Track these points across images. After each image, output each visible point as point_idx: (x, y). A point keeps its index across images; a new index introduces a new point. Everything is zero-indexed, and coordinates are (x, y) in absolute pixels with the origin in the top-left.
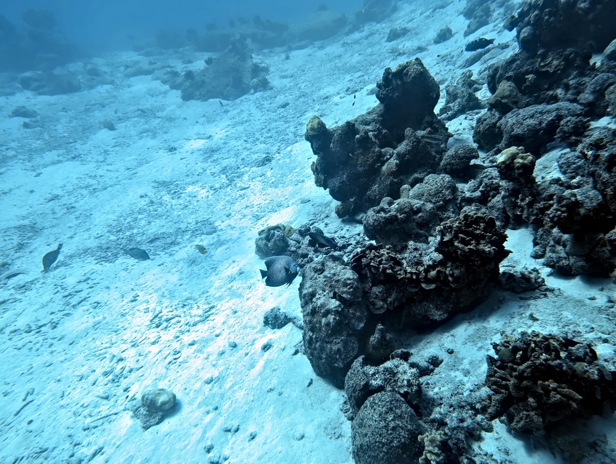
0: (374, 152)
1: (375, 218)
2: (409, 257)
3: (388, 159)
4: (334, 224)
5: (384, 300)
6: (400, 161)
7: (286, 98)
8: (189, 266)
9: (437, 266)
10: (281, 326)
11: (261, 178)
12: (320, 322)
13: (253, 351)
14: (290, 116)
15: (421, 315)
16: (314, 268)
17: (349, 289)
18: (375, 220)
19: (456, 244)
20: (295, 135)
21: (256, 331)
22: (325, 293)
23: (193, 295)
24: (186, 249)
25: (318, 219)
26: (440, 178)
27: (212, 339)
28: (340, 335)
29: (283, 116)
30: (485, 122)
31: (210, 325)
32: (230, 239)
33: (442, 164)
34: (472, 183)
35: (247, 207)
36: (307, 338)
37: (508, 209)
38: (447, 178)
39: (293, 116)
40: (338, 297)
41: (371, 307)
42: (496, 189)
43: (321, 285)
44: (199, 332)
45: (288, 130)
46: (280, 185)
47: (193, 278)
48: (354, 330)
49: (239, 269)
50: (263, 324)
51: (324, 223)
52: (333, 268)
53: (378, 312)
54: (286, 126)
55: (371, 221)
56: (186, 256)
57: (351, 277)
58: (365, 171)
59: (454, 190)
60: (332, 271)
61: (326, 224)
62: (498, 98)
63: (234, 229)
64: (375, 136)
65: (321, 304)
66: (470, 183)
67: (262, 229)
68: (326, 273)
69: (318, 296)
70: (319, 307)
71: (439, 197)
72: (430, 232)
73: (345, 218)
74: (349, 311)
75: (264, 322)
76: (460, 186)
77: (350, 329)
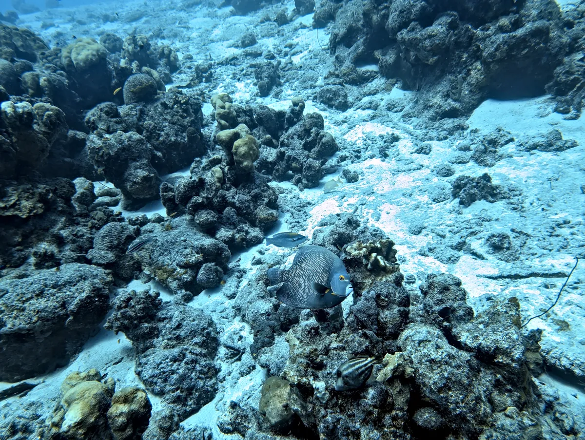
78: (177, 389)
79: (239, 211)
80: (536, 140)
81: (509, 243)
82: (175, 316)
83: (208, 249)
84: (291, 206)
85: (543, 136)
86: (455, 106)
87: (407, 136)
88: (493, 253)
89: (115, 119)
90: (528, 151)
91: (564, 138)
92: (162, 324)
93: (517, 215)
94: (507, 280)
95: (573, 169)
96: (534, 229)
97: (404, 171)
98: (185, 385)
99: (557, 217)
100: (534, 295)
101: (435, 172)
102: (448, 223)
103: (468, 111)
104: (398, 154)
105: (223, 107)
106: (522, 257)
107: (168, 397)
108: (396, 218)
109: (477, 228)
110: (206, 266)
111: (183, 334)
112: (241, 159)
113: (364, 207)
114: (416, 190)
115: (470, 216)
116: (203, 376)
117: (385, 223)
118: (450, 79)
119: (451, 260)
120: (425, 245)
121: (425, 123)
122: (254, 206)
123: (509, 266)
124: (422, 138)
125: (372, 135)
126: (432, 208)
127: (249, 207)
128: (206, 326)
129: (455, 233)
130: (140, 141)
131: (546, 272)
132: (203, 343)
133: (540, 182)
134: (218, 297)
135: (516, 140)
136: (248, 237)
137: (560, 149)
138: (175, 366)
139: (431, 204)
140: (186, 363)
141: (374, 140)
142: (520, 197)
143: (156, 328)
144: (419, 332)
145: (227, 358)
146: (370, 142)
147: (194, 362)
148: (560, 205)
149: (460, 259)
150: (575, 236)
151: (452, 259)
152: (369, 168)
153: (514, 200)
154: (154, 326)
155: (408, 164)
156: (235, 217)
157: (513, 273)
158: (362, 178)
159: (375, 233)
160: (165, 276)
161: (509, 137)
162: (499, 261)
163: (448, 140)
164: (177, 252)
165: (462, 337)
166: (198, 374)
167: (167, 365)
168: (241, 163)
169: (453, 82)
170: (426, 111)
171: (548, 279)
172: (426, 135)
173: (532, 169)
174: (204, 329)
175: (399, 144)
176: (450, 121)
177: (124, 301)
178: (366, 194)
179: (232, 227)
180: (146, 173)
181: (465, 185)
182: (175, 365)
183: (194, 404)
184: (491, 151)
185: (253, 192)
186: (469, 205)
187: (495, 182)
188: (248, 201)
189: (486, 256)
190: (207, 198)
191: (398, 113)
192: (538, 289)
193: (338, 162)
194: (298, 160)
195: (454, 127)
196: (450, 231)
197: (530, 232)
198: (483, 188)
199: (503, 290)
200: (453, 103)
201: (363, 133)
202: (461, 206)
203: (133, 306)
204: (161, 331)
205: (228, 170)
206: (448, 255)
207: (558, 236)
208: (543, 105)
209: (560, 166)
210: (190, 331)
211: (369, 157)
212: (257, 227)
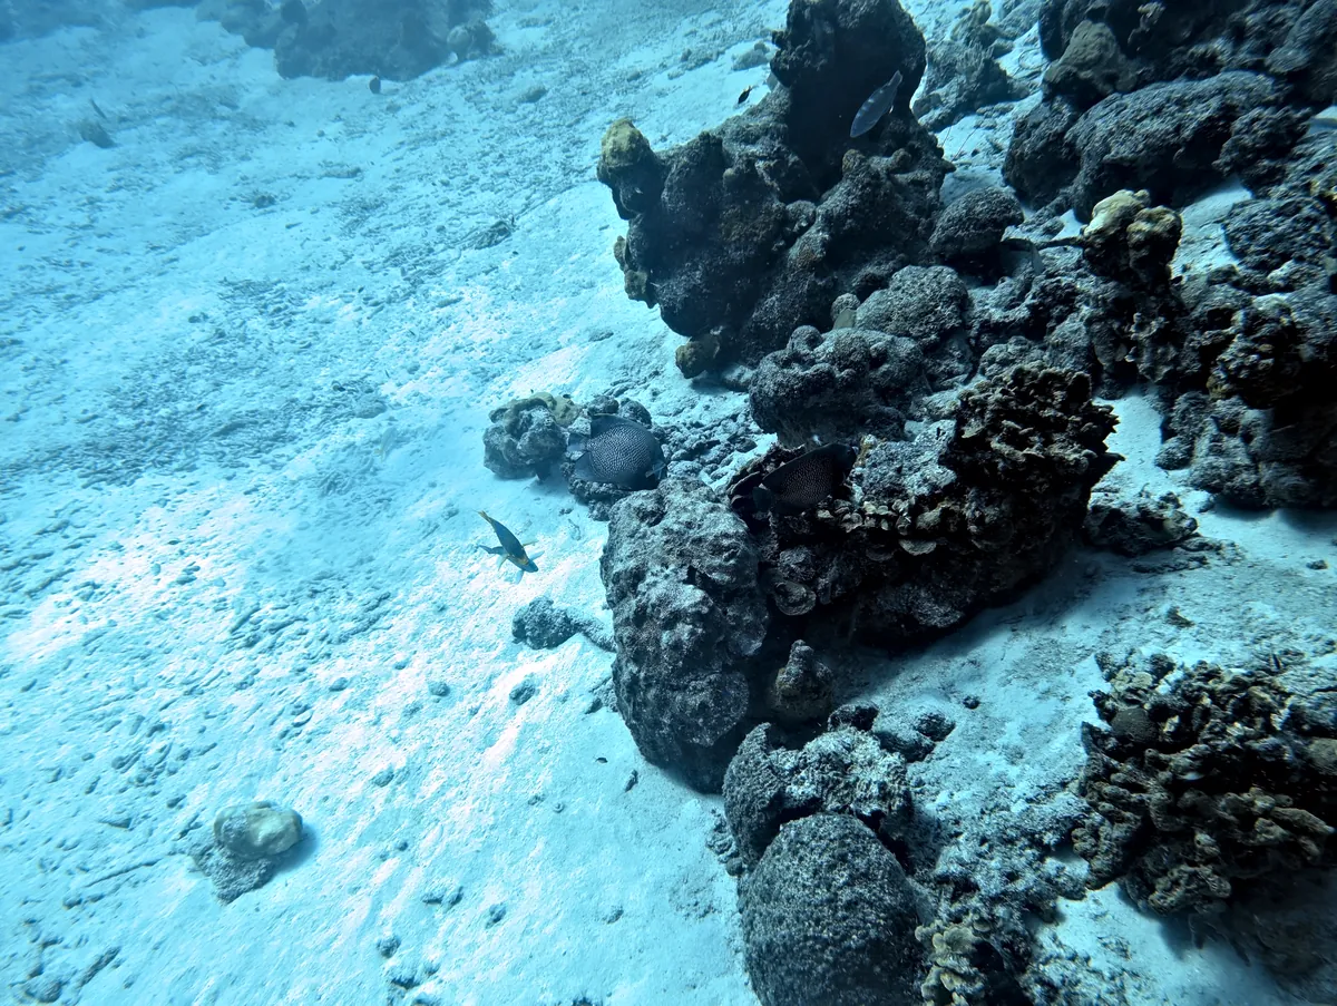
0: (769, 213)
1: (780, 379)
2: (869, 476)
3: (803, 230)
4: (674, 391)
5: (810, 583)
6: (831, 235)
7: (538, 77)
8: (323, 495)
9: (940, 498)
10: (554, 642)
11: (487, 278)
12: (658, 641)
13: (489, 705)
14: (551, 123)
15: (896, 613)
16: (638, 510)
17: (727, 560)
18: (780, 385)
19: (995, 444)
20: (566, 170)
21: (493, 654)
22: (667, 572)
23: (336, 567)
24: (312, 453)
25: (634, 379)
26: (931, 274)
27: (388, 677)
28: (706, 670)
29: (532, 123)
30: (1037, 132)
31: (380, 641)
32: (421, 428)
33: (934, 239)
34: (1005, 287)
35: (457, 348)
36: (625, 677)
37: (1098, 349)
38: (948, 275)
39: (557, 122)
40: (698, 580)
41: (779, 600)
42: (1068, 300)
43: (658, 552)
44: (355, 659)
45: (547, 156)
46: (535, 295)
47: (335, 524)
48: (740, 658)
49: (445, 503)
50: (513, 638)
51: (648, 391)
52: (685, 509)
53: (794, 612)
54: (543, 146)
55: (770, 387)
56: (313, 471)
57: (732, 531)
58: (747, 258)
59: (963, 303)
60: (684, 517)
61: (655, 394)
62: (1069, 68)
63: (429, 404)
64: (771, 171)
65: (658, 599)
66: (1000, 285)
67: (497, 405)
68: (668, 522)
69: (649, 579)
70: (653, 606)
71: (927, 323)
72: (906, 410)
73: (698, 377)
74: (725, 613)
75: (515, 633)
76: (976, 294)
77: (730, 654)
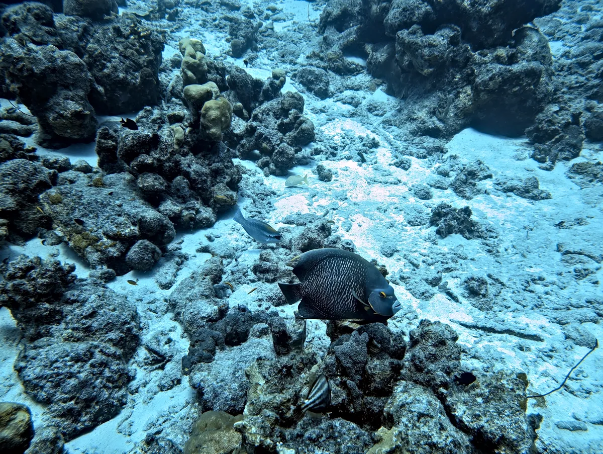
78: (71, 399)
79: (192, 184)
80: (515, 183)
81: (486, 290)
82: (90, 300)
83: (150, 223)
84: (252, 191)
85: (520, 180)
86: (438, 126)
87: (386, 144)
88: (468, 297)
89: (47, 28)
90: (505, 192)
91: (541, 188)
92: (69, 308)
93: (491, 258)
94: (481, 332)
95: (547, 222)
96: (510, 279)
97: (381, 182)
98: (84, 395)
99: (532, 271)
100: (510, 357)
101: (413, 192)
102: (423, 251)
103: (448, 134)
104: (376, 163)
105: (193, 56)
106: (496, 308)
107: (55, 407)
108: (368, 234)
109: (451, 265)
110: (142, 243)
111: (95, 324)
112: (209, 124)
113: (335, 212)
114: (392, 207)
115: (445, 250)
116: (111, 385)
117: (355, 236)
118: (439, 97)
119: (425, 296)
120: (396, 271)
121: (406, 135)
122: (212, 183)
123: (482, 315)
124: (403, 151)
125: (351, 134)
126: (406, 231)
127: (205, 181)
128: (128, 320)
129: (429, 265)
130: (78, 66)
131: (522, 331)
132: (119, 341)
133: (517, 228)
134: (147, 283)
135: (494, 178)
136: (198, 217)
137: (535, 198)
138: (76, 368)
139: (406, 226)
140: (92, 366)
141: (352, 140)
142: (496, 240)
143: (60, 312)
144: (419, 401)
145: (146, 364)
146: (349, 142)
147: (104, 364)
148: (534, 258)
149: (435, 297)
150: (548, 296)
151: (425, 294)
152: (344, 170)
153: (491, 241)
154: (58, 308)
155: (386, 175)
156: (187, 189)
157: (488, 326)
158: (336, 178)
159: (348, 246)
160: (84, 244)
161: (488, 173)
162: (474, 308)
163: (427, 160)
164: (108, 218)
165: (458, 410)
166: (104, 381)
167: (65, 365)
168: (209, 128)
169: (441, 100)
170: (408, 123)
171: (523, 340)
172: (407, 149)
173: (509, 212)
174: (125, 323)
175: (379, 151)
176: (432, 140)
177: (20, 269)
178: (339, 198)
179: (180, 200)
180: (79, 108)
181: (446, 214)
182: (76, 366)
183: (90, 420)
184: (471, 183)
185: (214, 166)
186: (446, 237)
187: (474, 218)
188: (206, 175)
189: (460, 298)
190: (159, 160)
191: (378, 117)
192: (513, 349)
193: (312, 155)
194: (270, 141)
195: (434, 147)
196: (424, 262)
197: (504, 280)
198: (462, 222)
199: (476, 343)
200: (437, 122)
201: (342, 130)
202: (437, 235)
203: (34, 279)
204: (66, 316)
205: (190, 132)
206: (422, 289)
207: (531, 291)
208: (521, 148)
209: (536, 216)
210: (106, 323)
211: (345, 157)
212: (209, 206)
